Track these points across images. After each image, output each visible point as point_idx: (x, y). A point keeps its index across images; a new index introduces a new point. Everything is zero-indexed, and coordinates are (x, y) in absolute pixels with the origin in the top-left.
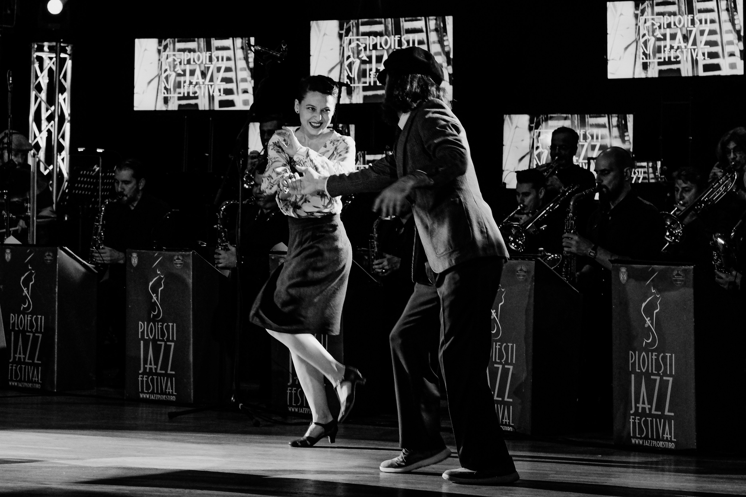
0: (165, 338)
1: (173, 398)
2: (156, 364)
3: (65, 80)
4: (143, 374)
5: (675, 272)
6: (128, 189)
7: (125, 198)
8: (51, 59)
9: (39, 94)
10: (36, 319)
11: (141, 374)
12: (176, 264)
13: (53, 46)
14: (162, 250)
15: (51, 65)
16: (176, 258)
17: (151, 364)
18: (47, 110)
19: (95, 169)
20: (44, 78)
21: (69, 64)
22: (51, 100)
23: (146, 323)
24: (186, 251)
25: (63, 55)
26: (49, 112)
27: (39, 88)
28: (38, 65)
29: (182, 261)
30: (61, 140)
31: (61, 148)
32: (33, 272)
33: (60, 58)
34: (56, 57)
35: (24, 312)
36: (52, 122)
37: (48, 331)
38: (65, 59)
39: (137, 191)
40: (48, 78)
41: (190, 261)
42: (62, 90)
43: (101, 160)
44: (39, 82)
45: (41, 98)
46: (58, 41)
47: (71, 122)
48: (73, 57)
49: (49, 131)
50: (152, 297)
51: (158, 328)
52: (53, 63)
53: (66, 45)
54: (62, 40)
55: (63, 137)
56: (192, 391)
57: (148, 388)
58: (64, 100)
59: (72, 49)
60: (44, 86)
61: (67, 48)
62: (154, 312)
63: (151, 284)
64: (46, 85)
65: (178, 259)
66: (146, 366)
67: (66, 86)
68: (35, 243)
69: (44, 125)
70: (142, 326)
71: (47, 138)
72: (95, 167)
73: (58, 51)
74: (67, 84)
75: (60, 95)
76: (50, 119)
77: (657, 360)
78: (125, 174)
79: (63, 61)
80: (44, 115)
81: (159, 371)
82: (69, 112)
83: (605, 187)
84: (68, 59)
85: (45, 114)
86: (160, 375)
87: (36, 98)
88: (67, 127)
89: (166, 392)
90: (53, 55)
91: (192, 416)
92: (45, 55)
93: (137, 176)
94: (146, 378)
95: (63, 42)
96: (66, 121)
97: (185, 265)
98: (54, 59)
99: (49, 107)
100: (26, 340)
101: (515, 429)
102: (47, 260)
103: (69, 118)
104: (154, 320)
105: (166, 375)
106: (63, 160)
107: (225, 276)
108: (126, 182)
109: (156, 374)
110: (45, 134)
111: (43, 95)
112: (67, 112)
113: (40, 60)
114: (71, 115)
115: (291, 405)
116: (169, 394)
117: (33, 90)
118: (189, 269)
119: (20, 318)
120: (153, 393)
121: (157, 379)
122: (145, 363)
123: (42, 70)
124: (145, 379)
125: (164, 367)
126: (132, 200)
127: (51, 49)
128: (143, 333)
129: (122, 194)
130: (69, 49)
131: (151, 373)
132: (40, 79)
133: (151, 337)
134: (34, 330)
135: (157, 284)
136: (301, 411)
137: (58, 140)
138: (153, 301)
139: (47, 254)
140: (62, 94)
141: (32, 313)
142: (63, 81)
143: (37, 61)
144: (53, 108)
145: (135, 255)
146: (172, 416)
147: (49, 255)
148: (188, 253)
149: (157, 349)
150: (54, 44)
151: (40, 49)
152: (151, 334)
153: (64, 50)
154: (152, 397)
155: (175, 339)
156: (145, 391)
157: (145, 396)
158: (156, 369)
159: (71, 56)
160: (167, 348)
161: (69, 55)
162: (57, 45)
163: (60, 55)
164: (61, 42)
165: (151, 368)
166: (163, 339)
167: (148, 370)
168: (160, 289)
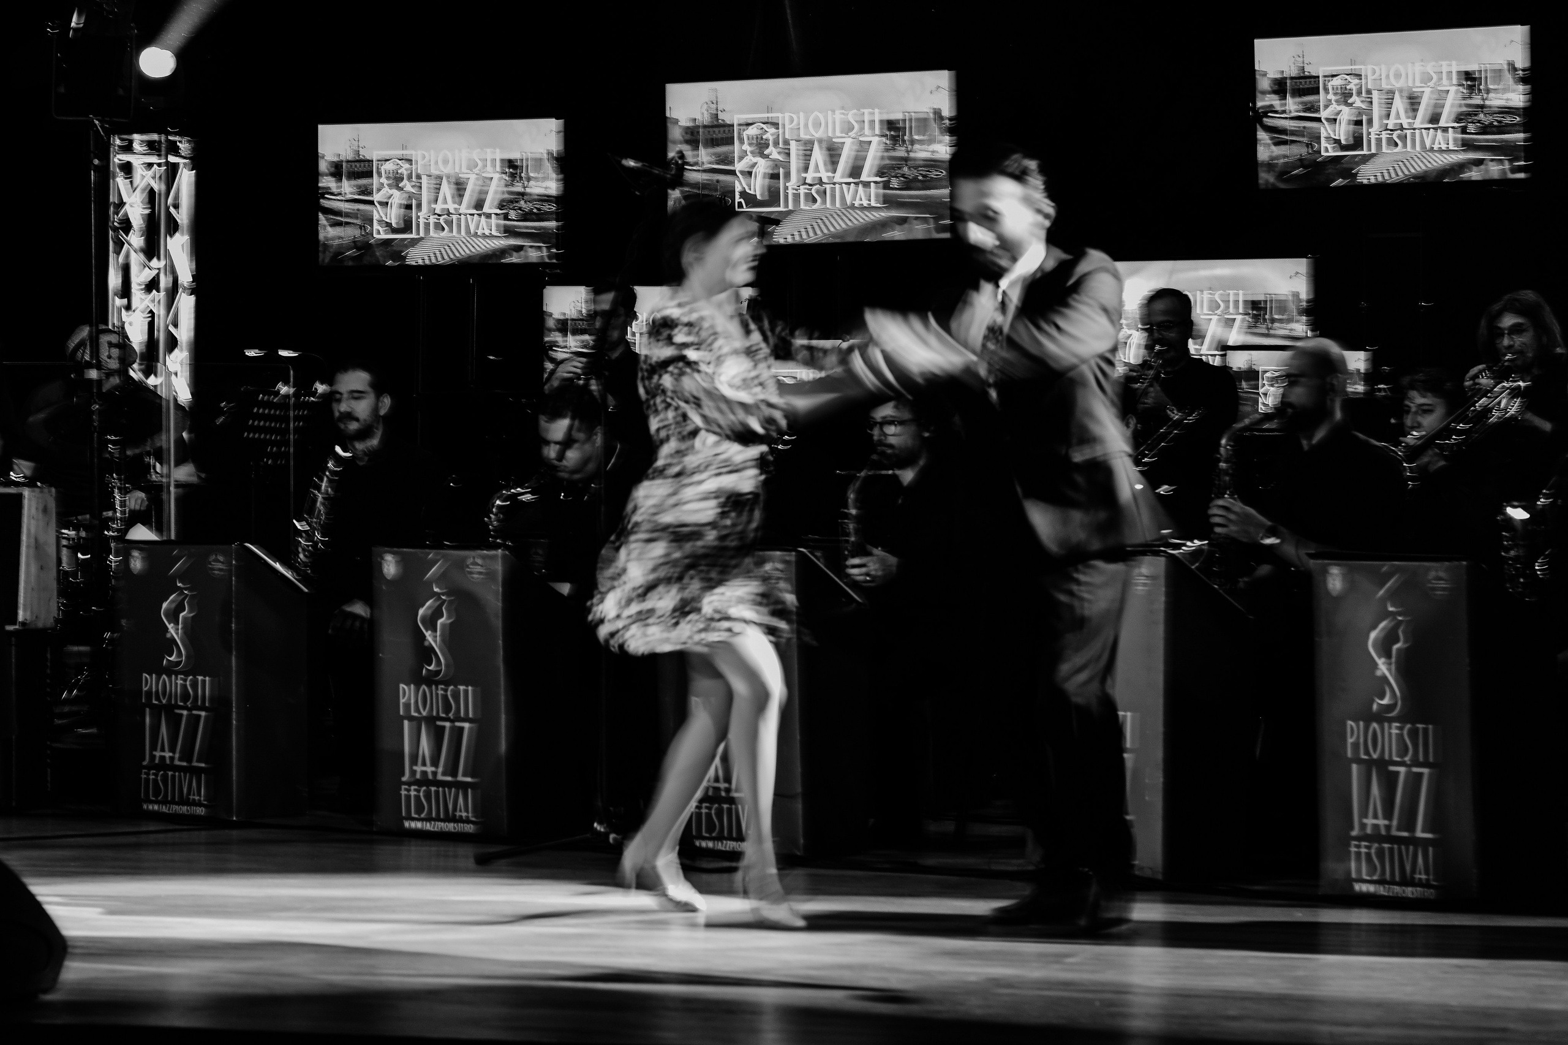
0: (451, 715)
1: (469, 828)
2: (435, 762)
3: (178, 209)
4: (409, 782)
5: (1432, 574)
8: (150, 165)
9: (125, 237)
10: (194, 685)
11: (405, 782)
12: (471, 573)
13: (153, 142)
14: (443, 547)
15: (150, 178)
16: (470, 561)
17: (424, 764)
18: (143, 268)
19: (278, 391)
20: (136, 205)
21: (184, 176)
22: (151, 250)
23: (413, 686)
25: (172, 159)
26: (148, 272)
27: (125, 226)
28: (123, 178)
29: (482, 567)
30: (172, 328)
32: (186, 592)
33: (168, 165)
34: (159, 163)
35: (171, 670)
36: (155, 293)
37: (219, 706)
38: (176, 166)
40: (144, 206)
41: (499, 567)
42: (173, 227)
43: (290, 372)
44: (126, 214)
45: (130, 244)
46: (163, 130)
47: (195, 291)
48: (196, 163)
49: (148, 310)
50: (424, 637)
51: (437, 695)
52: (154, 175)
53: (177, 138)
54: (170, 130)
55: (177, 322)
56: (505, 813)
57: (420, 808)
58: (177, 246)
59: (191, 146)
60: (136, 221)
61: (179, 144)
62: (430, 665)
63: (422, 611)
64: (140, 218)
65: (475, 563)
66: (415, 768)
67: (180, 221)
68: (173, 537)
69: (138, 296)
70: (407, 694)
71: (145, 324)
72: (280, 385)
73: (164, 151)
74: (182, 218)
75: (169, 237)
76: (149, 287)
79: (172, 172)
80: (138, 279)
81: (440, 777)
84: (184, 166)
86: (443, 784)
88: (185, 300)
89: (454, 815)
90: (154, 159)
92: (137, 161)
94: (415, 789)
95: (173, 133)
96: (183, 289)
97: (490, 575)
98: (156, 167)
99: (147, 262)
100: (174, 722)
102: (212, 569)
103: (189, 286)
104: (431, 680)
105: (455, 784)
107: (562, 595)
109: (436, 782)
110: (138, 317)
111: (135, 239)
112: (183, 270)
113: (127, 168)
114: (193, 276)
115: (700, 836)
116: (461, 820)
117: (114, 230)
118: (496, 583)
119: (161, 682)
120: (429, 819)
121: (437, 791)
122: (414, 760)
123: (131, 189)
124: (413, 792)
125: (451, 767)
127: (149, 148)
128: (407, 704)
130: (184, 146)
131: (424, 781)
132: (128, 208)
133: (424, 714)
134: (189, 704)
135: (437, 613)
136: (721, 847)
137: (166, 329)
138: (427, 644)
139: (212, 558)
140: (171, 236)
141: (186, 674)
142: (172, 210)
143: (122, 171)
144: (155, 265)
145: (389, 558)
146: (483, 861)
147: (216, 561)
148: (493, 552)
149: (437, 735)
150: (155, 137)
151: (128, 148)
152: (424, 707)
153: (173, 149)
154: (428, 826)
155: (471, 715)
156: (414, 815)
157: (413, 825)
158: (435, 773)
159: (188, 161)
160: (456, 732)
161: (186, 158)
162: (161, 139)
163: (167, 158)
164: (168, 133)
165: (424, 772)
166: (448, 715)
167: (418, 776)
168: (440, 621)
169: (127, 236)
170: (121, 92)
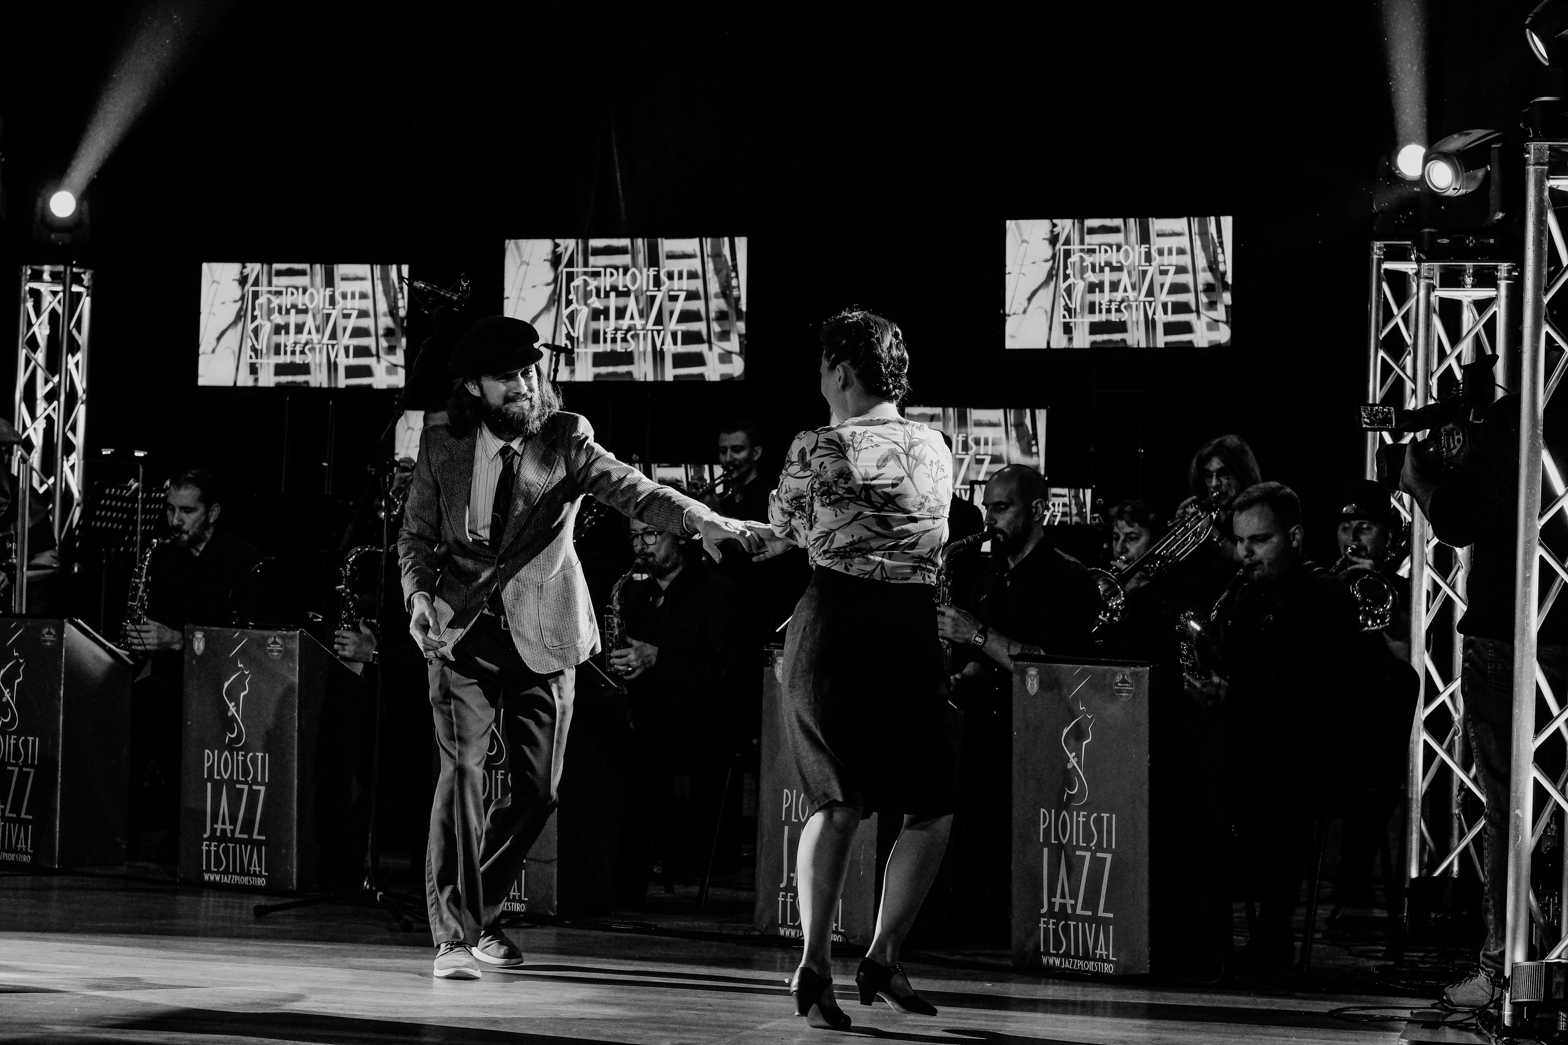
0: (249, 779)
1: (261, 882)
2: (233, 820)
3: (79, 332)
4: (210, 839)
5: (1119, 678)
6: (190, 521)
7: (185, 537)
8: (55, 294)
9: (33, 355)
10: (26, 744)
11: (206, 840)
12: (272, 651)
13: (60, 273)
14: (247, 627)
15: (55, 304)
16: (271, 640)
17: (224, 823)
18: (46, 382)
19: (131, 486)
20: (43, 327)
21: (86, 303)
22: (54, 365)
23: (216, 752)
24: (288, 629)
25: (75, 288)
26: (50, 385)
27: (33, 344)
28: (32, 303)
29: (282, 646)
30: (70, 435)
31: (69, 448)
32: (21, 661)
33: (72, 293)
34: (64, 291)
35: (5, 731)
36: (55, 403)
37: (46, 764)
38: (79, 295)
39: (205, 525)
40: (48, 327)
41: (295, 646)
42: (74, 348)
43: (141, 470)
44: (34, 332)
45: (36, 361)
46: (68, 263)
47: (89, 403)
48: (95, 293)
49: (49, 418)
50: (228, 709)
51: (238, 760)
52: (59, 302)
53: (81, 271)
54: (74, 262)
55: (73, 429)
56: (295, 870)
57: (218, 863)
58: (77, 364)
59: (93, 278)
60: (42, 341)
61: (83, 276)
62: (232, 734)
63: (226, 685)
64: (45, 338)
65: (275, 643)
66: (215, 826)
67: (80, 342)
68: (24, 612)
69: (41, 406)
70: (210, 758)
71: (45, 430)
72: (131, 481)
73: (68, 280)
74: (83, 339)
75: (70, 356)
76: (51, 397)
77: (1086, 824)
78: (186, 495)
79: (75, 299)
80: (41, 391)
81: (237, 835)
82: (85, 386)
83: (1001, 531)
84: (85, 295)
85: (43, 389)
86: (240, 841)
87: (28, 361)
88: (81, 411)
89: (249, 870)
90: (60, 288)
91: (293, 912)
92: (44, 288)
93: (206, 500)
94: (215, 846)
95: (77, 266)
96: (80, 402)
97: (287, 653)
98: (61, 295)
99: (50, 377)
101: (847, 940)
102: (46, 641)
103: (84, 397)
104: (231, 747)
105: (250, 841)
106: (72, 468)
107: (355, 674)
108: (187, 510)
109: (233, 840)
110: (41, 424)
111: (40, 357)
112: (81, 385)
113: (36, 295)
114: (89, 391)
116: (255, 875)
117: (23, 347)
118: (294, 661)
120: (226, 872)
121: (234, 848)
122: (214, 820)
123: (38, 314)
124: (213, 848)
125: (247, 827)
126: (196, 539)
127: (56, 277)
128: (211, 767)
129: (179, 529)
130: (86, 278)
131: (224, 838)
132: (35, 329)
133: (226, 777)
134: (20, 762)
135: (239, 684)
137: (64, 434)
138: (230, 714)
139: (46, 630)
140: (73, 355)
141: (18, 733)
142: (75, 332)
143: (31, 297)
144: (56, 379)
145: (199, 635)
146: (260, 913)
147: (49, 633)
148: (292, 633)
149: (235, 797)
150: (61, 268)
151: (37, 276)
152: (226, 771)
153: (77, 280)
154: (226, 880)
155: (267, 781)
156: (213, 869)
157: (212, 878)
158: (233, 832)
159: (90, 291)
160: (253, 795)
161: (87, 288)
162: (65, 270)
163: (71, 287)
164: (73, 266)
165: (224, 831)
166: (246, 780)
167: (218, 834)
168: (242, 694)
169: (35, 353)
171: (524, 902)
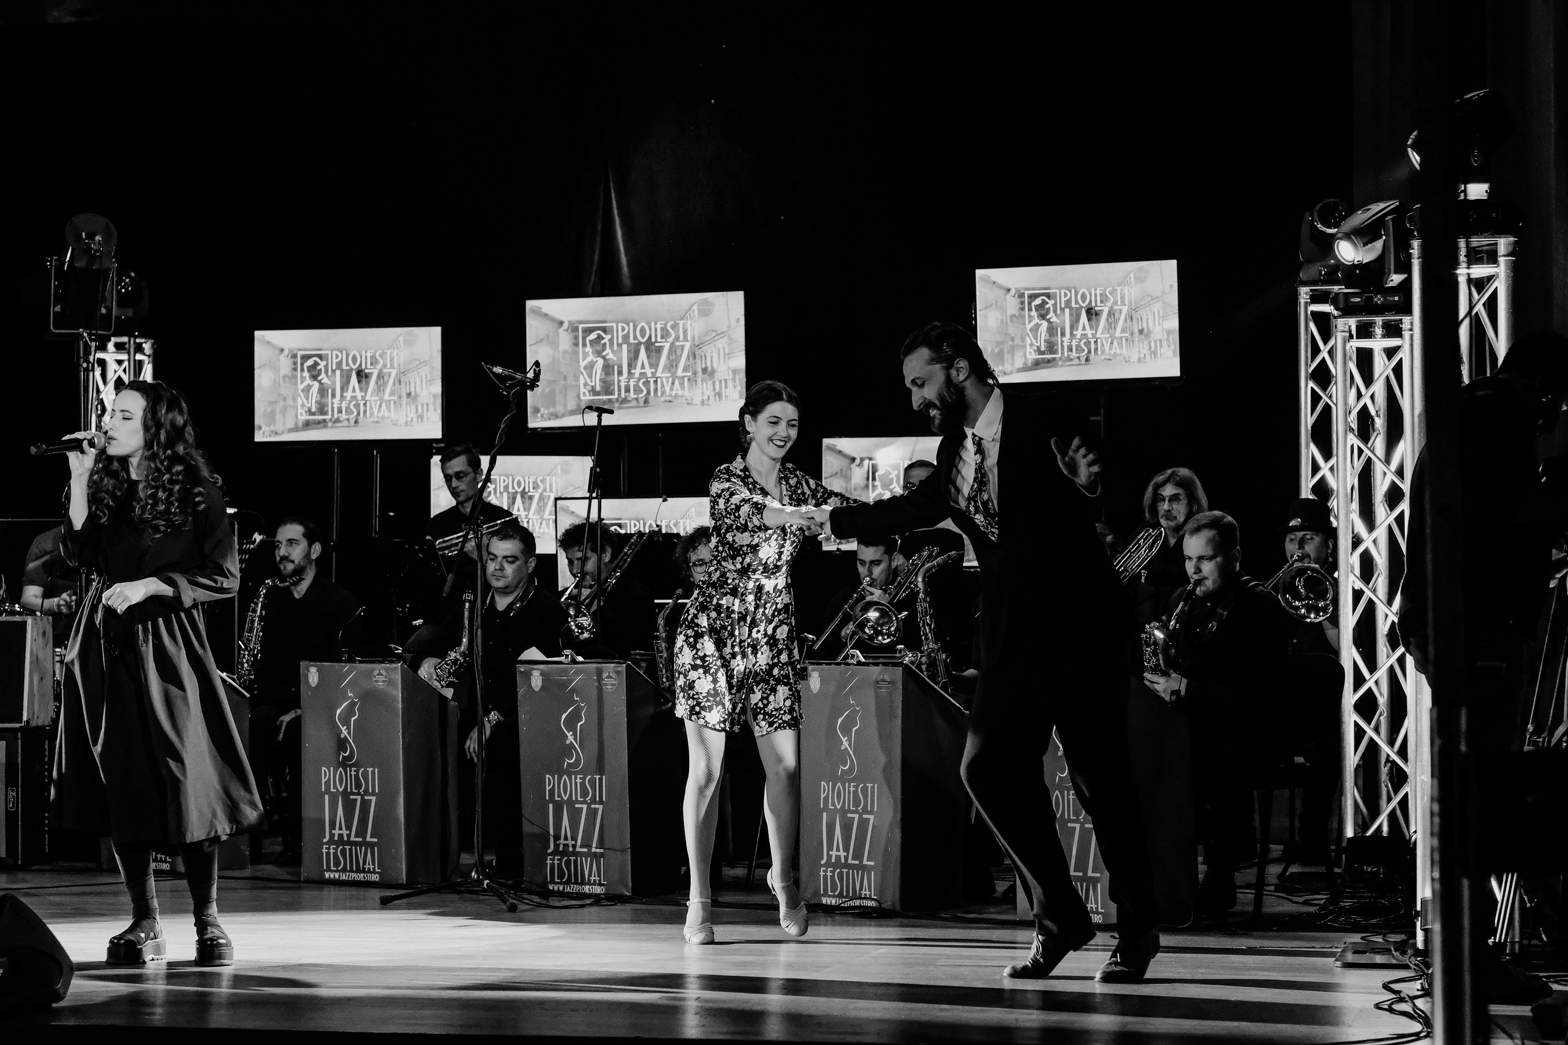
0: (361, 791)
1: (375, 878)
2: (349, 828)
4: (329, 843)
8: (120, 362)
11: (326, 843)
12: (377, 682)
13: (124, 344)
14: (354, 661)
15: (120, 373)
16: (376, 673)
17: (341, 829)
21: (148, 370)
23: (332, 769)
24: (391, 662)
25: (139, 357)
28: (100, 372)
29: (386, 677)
33: (136, 362)
34: (129, 360)
38: (141, 362)
39: (308, 560)
41: (398, 677)
44: (102, 398)
46: (131, 335)
48: (156, 361)
50: (341, 731)
51: (351, 775)
52: (124, 370)
53: (143, 340)
54: (137, 333)
56: (404, 866)
57: (337, 863)
59: (154, 347)
61: (144, 345)
62: (345, 753)
63: (338, 711)
65: (380, 674)
66: (333, 832)
70: (327, 774)
73: (132, 350)
79: (139, 365)
81: (353, 839)
84: (146, 362)
86: (355, 844)
89: (364, 869)
90: (124, 357)
92: (110, 357)
94: (334, 849)
95: (139, 337)
97: (390, 683)
98: (126, 364)
101: (880, 904)
104: (346, 764)
105: (365, 844)
107: (447, 698)
109: (350, 843)
113: (102, 363)
115: (552, 882)
116: (369, 871)
117: (94, 412)
118: (397, 689)
120: (344, 870)
121: (351, 850)
122: (333, 825)
123: (105, 382)
124: (332, 851)
125: (361, 832)
127: (120, 348)
128: (328, 783)
130: (147, 347)
131: (341, 841)
132: (103, 395)
133: (341, 790)
135: (350, 711)
136: (568, 890)
138: (342, 736)
143: (99, 366)
145: (313, 670)
146: (386, 901)
148: (394, 665)
149: (349, 807)
150: (125, 339)
151: (103, 348)
152: (341, 785)
153: (139, 349)
154: (344, 877)
155: (376, 791)
156: (332, 868)
157: (332, 876)
158: (349, 836)
159: (151, 359)
160: (365, 805)
161: (149, 356)
162: (129, 341)
163: (135, 356)
164: (135, 337)
165: (341, 836)
166: (359, 791)
167: (336, 838)
168: (353, 719)
170: (103, 311)
171: (603, 885)
